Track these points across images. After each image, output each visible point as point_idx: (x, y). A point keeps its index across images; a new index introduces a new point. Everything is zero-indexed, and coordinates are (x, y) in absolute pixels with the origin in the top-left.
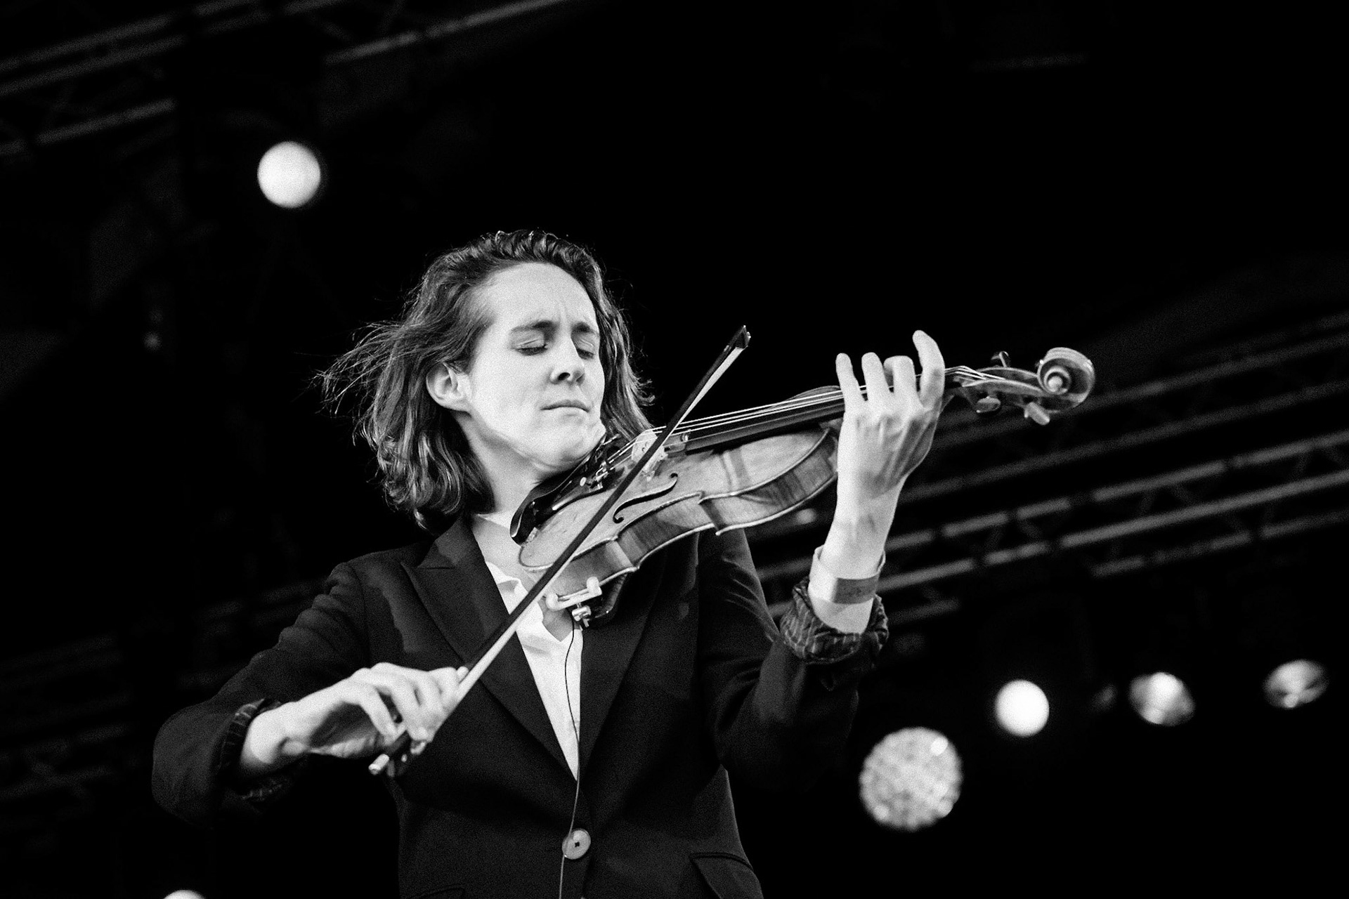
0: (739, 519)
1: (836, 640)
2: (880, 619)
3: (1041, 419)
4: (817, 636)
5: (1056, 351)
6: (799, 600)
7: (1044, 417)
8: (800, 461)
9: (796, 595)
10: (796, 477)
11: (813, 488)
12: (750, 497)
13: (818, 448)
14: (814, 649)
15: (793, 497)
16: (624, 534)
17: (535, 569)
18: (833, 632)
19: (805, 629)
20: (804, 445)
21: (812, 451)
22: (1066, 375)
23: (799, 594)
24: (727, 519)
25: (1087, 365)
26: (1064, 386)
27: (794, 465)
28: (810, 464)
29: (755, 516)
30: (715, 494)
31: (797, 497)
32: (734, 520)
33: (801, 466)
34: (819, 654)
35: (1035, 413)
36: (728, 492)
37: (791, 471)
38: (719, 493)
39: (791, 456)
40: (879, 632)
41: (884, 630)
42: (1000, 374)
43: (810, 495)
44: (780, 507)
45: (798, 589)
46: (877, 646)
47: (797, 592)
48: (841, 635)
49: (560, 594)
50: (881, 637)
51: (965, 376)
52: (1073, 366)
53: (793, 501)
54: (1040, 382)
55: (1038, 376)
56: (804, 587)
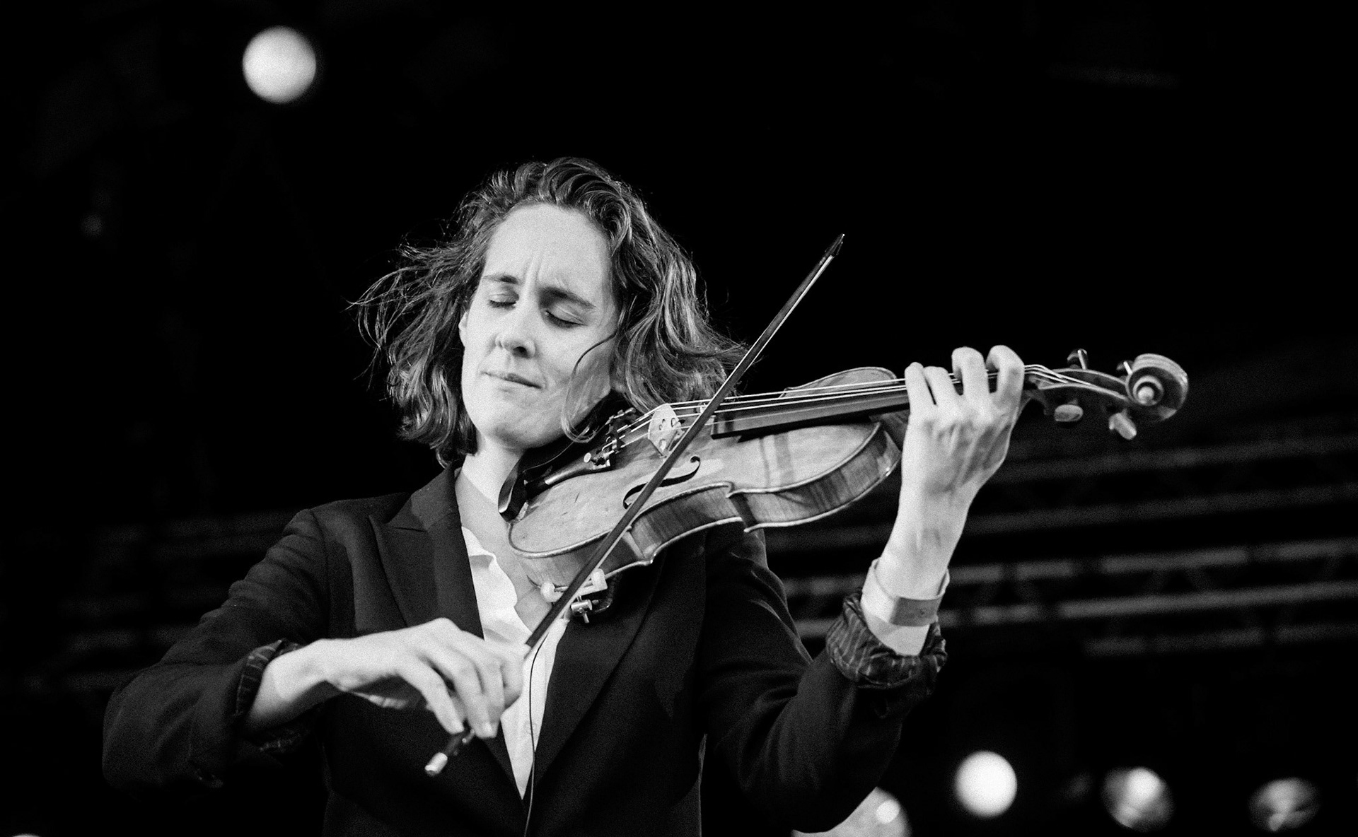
0: (774, 517)
1: (894, 663)
2: (938, 641)
3: (1127, 432)
4: (873, 657)
5: (1149, 358)
6: (852, 616)
7: (1130, 431)
8: (848, 459)
9: (848, 610)
10: (843, 477)
11: (861, 490)
12: (789, 495)
13: (868, 445)
14: (868, 671)
15: (838, 499)
16: (638, 523)
17: (531, 555)
18: (892, 654)
19: (858, 649)
20: (852, 440)
21: (862, 447)
22: (1159, 385)
23: (852, 609)
24: (759, 516)
25: (1182, 378)
26: (1155, 397)
27: (843, 463)
28: (859, 463)
29: (792, 516)
30: (748, 488)
31: (843, 499)
32: (767, 517)
33: (850, 465)
34: (872, 677)
35: (1120, 425)
36: (766, 488)
37: (838, 470)
38: (752, 488)
39: (838, 451)
40: (938, 656)
41: (942, 654)
42: (1081, 376)
43: (857, 496)
44: (822, 508)
45: (850, 603)
46: (935, 669)
47: (850, 606)
48: (899, 657)
49: (558, 584)
50: (939, 660)
51: (1041, 377)
52: (1166, 376)
53: (837, 503)
54: (1128, 390)
55: (1125, 382)
56: (856, 601)
